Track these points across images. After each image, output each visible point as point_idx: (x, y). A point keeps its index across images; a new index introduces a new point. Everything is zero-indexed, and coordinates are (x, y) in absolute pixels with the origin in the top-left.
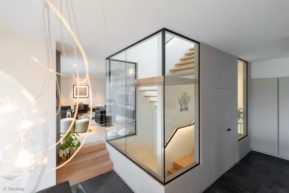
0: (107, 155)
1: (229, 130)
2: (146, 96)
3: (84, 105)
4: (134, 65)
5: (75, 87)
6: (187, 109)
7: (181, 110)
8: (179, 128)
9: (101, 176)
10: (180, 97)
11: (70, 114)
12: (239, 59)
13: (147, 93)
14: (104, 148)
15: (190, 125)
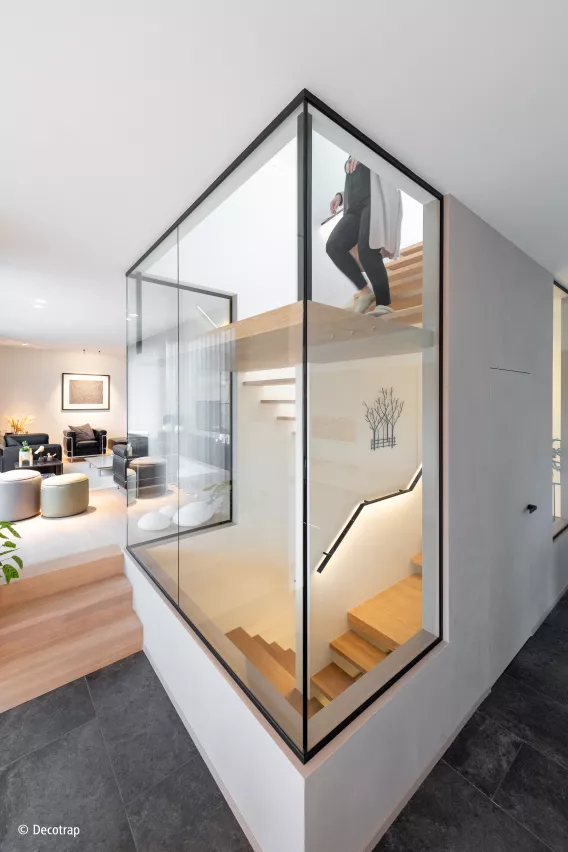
0: (128, 597)
1: (531, 508)
2: (263, 402)
3: (95, 432)
4: (228, 301)
5: (67, 379)
6: (391, 441)
7: (375, 444)
8: (367, 503)
9: (91, 677)
10: (372, 404)
11: (30, 459)
12: (556, 283)
13: (269, 393)
14: (121, 574)
15: (402, 492)
